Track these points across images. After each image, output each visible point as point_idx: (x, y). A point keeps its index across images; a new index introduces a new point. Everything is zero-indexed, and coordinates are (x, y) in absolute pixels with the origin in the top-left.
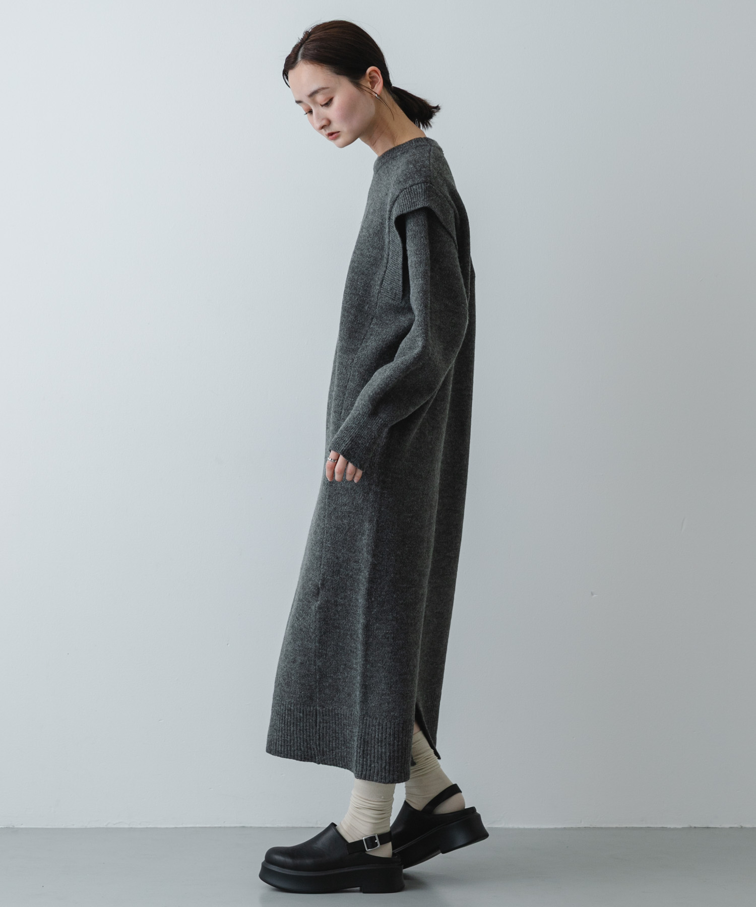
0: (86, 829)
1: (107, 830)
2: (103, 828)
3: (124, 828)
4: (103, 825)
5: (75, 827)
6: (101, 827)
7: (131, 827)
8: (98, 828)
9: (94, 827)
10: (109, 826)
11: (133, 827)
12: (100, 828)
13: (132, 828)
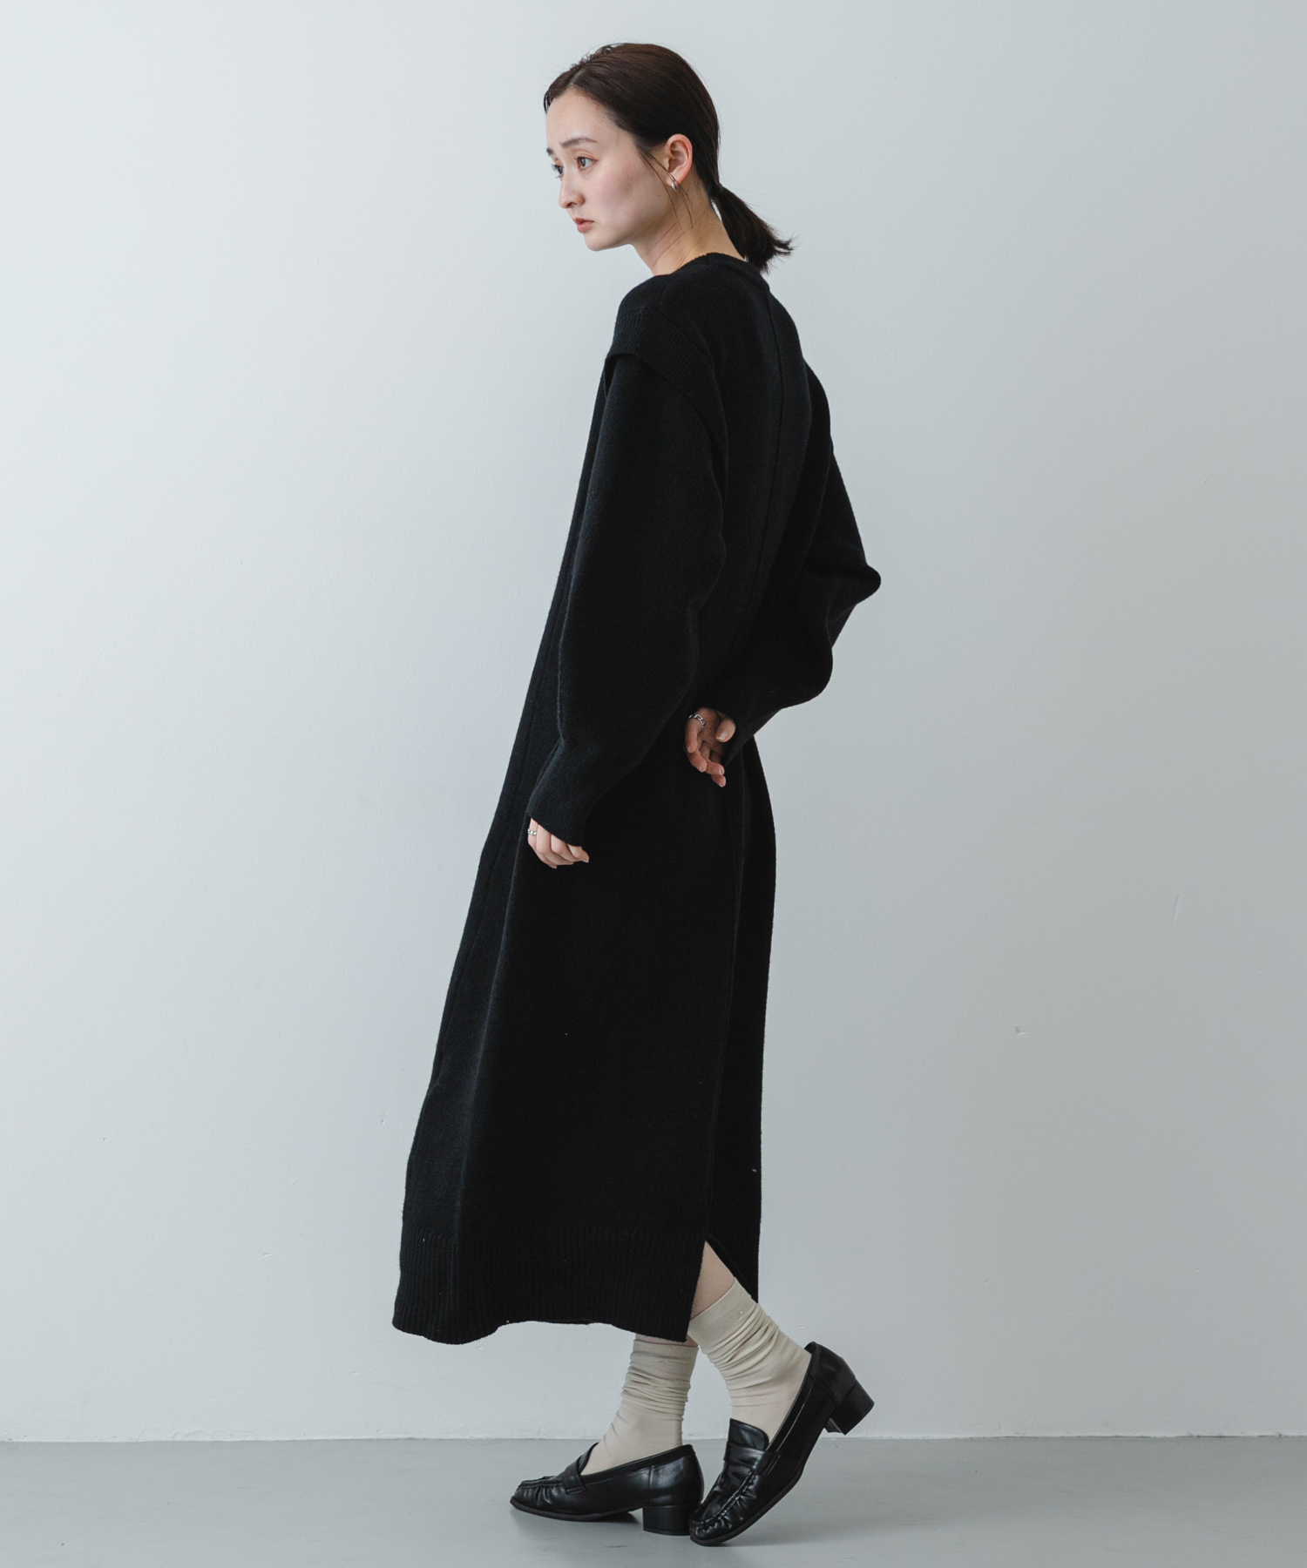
0: (137, 1443)
1: (174, 1445)
2: (167, 1442)
3: (203, 1442)
4: (167, 1437)
5: (118, 1440)
6: (164, 1439)
7: (216, 1439)
8: (156, 1442)
9: (150, 1440)
10: (178, 1438)
11: (219, 1440)
12: (161, 1442)
13: (216, 1442)
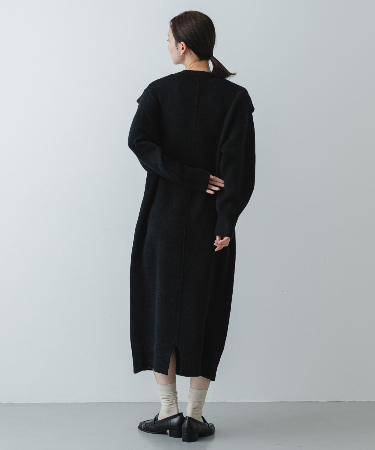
0: (45, 403)
1: (55, 404)
3: (63, 403)
5: (40, 402)
6: (52, 402)
7: (66, 402)
9: (49, 402)
10: (56, 402)
11: (68, 402)
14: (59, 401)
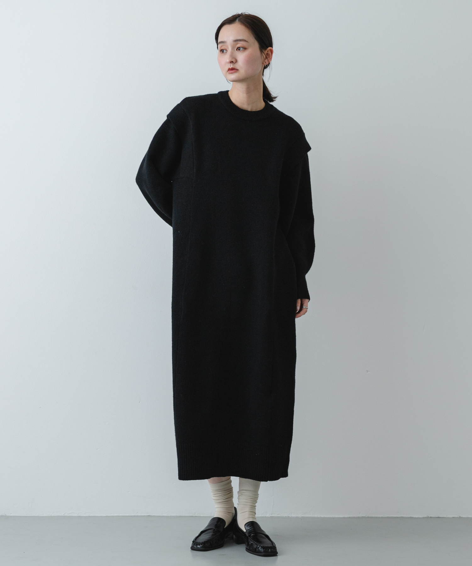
0: (51, 517)
1: (64, 517)
2: (62, 516)
3: (75, 516)
4: (62, 514)
5: (44, 515)
8: (58, 516)
10: (66, 515)
11: (80, 516)
14: (69, 514)
